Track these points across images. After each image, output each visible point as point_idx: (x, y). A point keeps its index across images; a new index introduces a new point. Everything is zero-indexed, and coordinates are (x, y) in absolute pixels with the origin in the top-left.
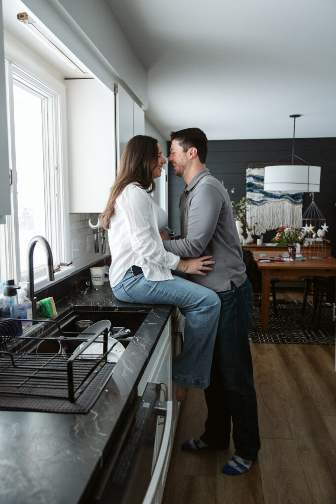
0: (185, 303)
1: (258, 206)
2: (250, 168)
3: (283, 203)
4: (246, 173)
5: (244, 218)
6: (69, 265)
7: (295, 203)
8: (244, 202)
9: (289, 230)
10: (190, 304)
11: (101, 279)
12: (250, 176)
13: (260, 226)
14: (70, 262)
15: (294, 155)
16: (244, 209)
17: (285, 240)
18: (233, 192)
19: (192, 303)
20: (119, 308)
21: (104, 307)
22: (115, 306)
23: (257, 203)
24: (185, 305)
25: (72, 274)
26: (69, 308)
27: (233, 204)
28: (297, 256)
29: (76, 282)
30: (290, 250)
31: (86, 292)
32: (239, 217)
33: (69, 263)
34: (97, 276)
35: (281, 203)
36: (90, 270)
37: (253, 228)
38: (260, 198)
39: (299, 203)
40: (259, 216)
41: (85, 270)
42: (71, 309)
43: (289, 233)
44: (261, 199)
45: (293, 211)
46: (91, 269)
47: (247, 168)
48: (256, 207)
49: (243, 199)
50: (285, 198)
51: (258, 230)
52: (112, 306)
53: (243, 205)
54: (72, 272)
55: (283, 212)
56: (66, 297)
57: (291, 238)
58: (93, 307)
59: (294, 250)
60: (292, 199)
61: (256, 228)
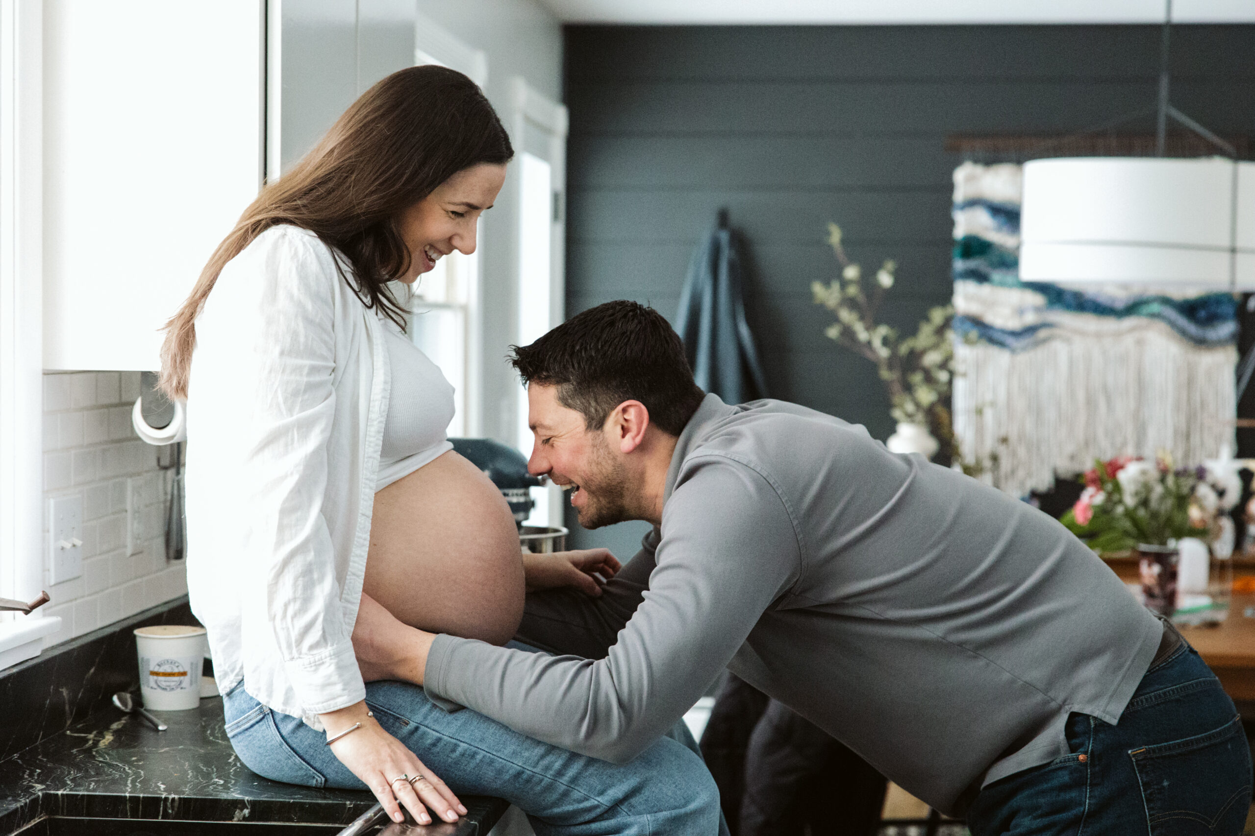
0: (555, 796)
1: (1013, 351)
2: (976, 161)
3: (1140, 343)
4: (949, 187)
5: (940, 410)
6: (33, 607)
7: (1201, 343)
8: (940, 331)
9: (1144, 473)
10: (580, 801)
11: (186, 680)
12: (972, 203)
13: (1022, 452)
14: (39, 596)
15: (1166, 110)
16: (944, 365)
17: (1127, 524)
18: (885, 279)
19: (586, 799)
20: (253, 804)
21: (184, 802)
22: (236, 795)
23: (1010, 340)
24: (555, 804)
25: (45, 651)
26: (23, 801)
27: (885, 342)
28: (1184, 602)
29: (65, 692)
30: (1150, 572)
31: (109, 738)
32: (918, 405)
33: (30, 600)
34: (167, 668)
35: (1129, 341)
36: (134, 638)
37: (987, 463)
38: (1020, 311)
39: (1219, 344)
40: (1020, 404)
41: (112, 636)
42: (33, 808)
43: (1147, 488)
44: (1030, 319)
45: (1191, 382)
46: (137, 632)
47: (958, 163)
48: (1000, 358)
49: (937, 315)
50: (1153, 316)
51: (1013, 472)
52: (224, 796)
53: (935, 347)
54: (47, 644)
55: (1141, 385)
56: (16, 756)
57: (1154, 515)
58: (134, 800)
59: (1170, 574)
60: (1182, 321)
61: (1005, 464)
